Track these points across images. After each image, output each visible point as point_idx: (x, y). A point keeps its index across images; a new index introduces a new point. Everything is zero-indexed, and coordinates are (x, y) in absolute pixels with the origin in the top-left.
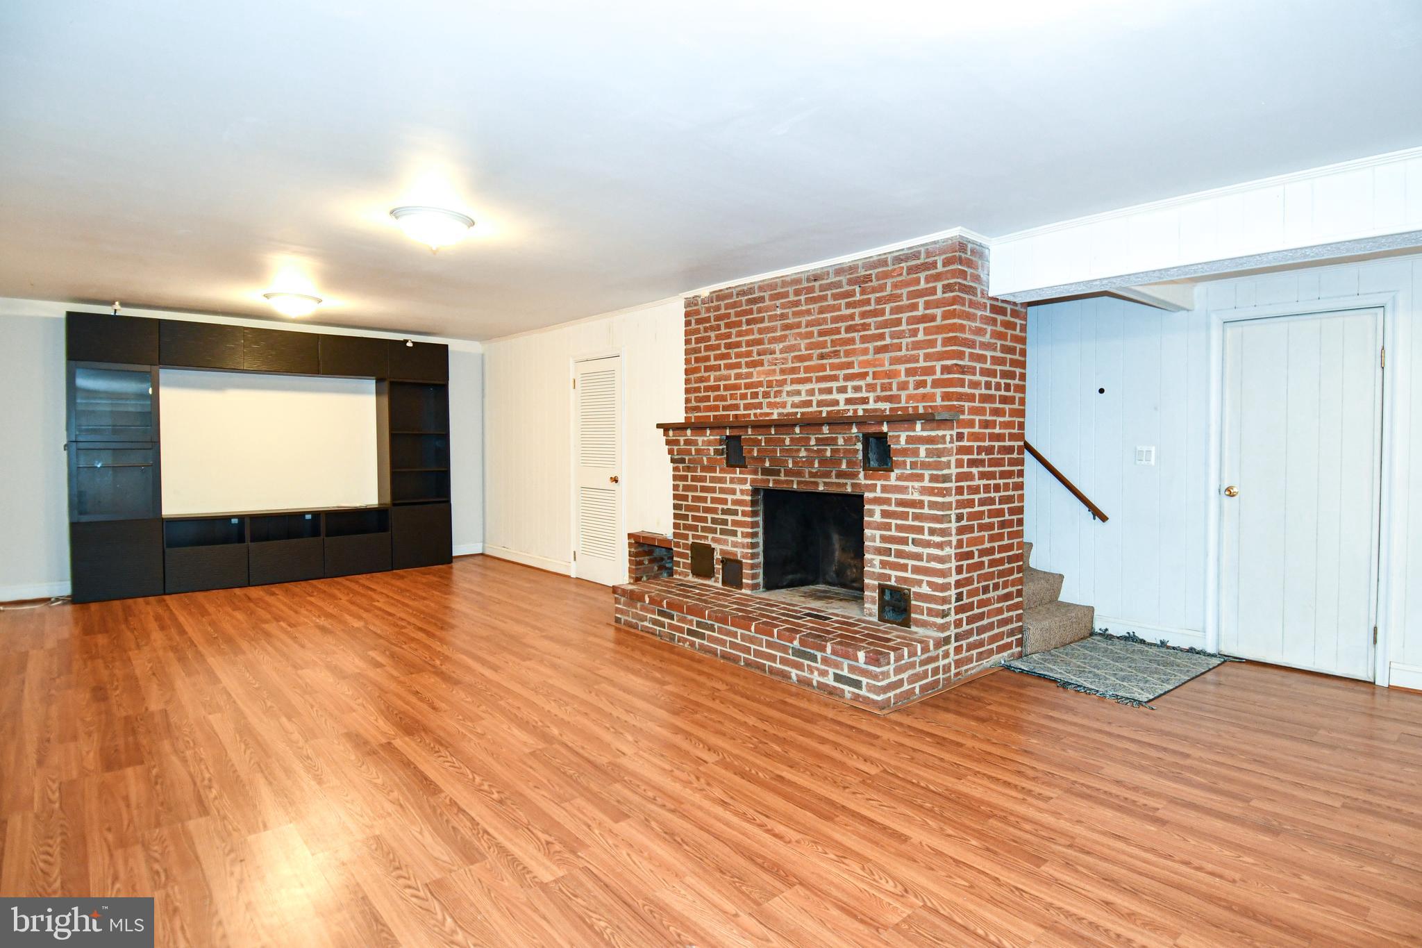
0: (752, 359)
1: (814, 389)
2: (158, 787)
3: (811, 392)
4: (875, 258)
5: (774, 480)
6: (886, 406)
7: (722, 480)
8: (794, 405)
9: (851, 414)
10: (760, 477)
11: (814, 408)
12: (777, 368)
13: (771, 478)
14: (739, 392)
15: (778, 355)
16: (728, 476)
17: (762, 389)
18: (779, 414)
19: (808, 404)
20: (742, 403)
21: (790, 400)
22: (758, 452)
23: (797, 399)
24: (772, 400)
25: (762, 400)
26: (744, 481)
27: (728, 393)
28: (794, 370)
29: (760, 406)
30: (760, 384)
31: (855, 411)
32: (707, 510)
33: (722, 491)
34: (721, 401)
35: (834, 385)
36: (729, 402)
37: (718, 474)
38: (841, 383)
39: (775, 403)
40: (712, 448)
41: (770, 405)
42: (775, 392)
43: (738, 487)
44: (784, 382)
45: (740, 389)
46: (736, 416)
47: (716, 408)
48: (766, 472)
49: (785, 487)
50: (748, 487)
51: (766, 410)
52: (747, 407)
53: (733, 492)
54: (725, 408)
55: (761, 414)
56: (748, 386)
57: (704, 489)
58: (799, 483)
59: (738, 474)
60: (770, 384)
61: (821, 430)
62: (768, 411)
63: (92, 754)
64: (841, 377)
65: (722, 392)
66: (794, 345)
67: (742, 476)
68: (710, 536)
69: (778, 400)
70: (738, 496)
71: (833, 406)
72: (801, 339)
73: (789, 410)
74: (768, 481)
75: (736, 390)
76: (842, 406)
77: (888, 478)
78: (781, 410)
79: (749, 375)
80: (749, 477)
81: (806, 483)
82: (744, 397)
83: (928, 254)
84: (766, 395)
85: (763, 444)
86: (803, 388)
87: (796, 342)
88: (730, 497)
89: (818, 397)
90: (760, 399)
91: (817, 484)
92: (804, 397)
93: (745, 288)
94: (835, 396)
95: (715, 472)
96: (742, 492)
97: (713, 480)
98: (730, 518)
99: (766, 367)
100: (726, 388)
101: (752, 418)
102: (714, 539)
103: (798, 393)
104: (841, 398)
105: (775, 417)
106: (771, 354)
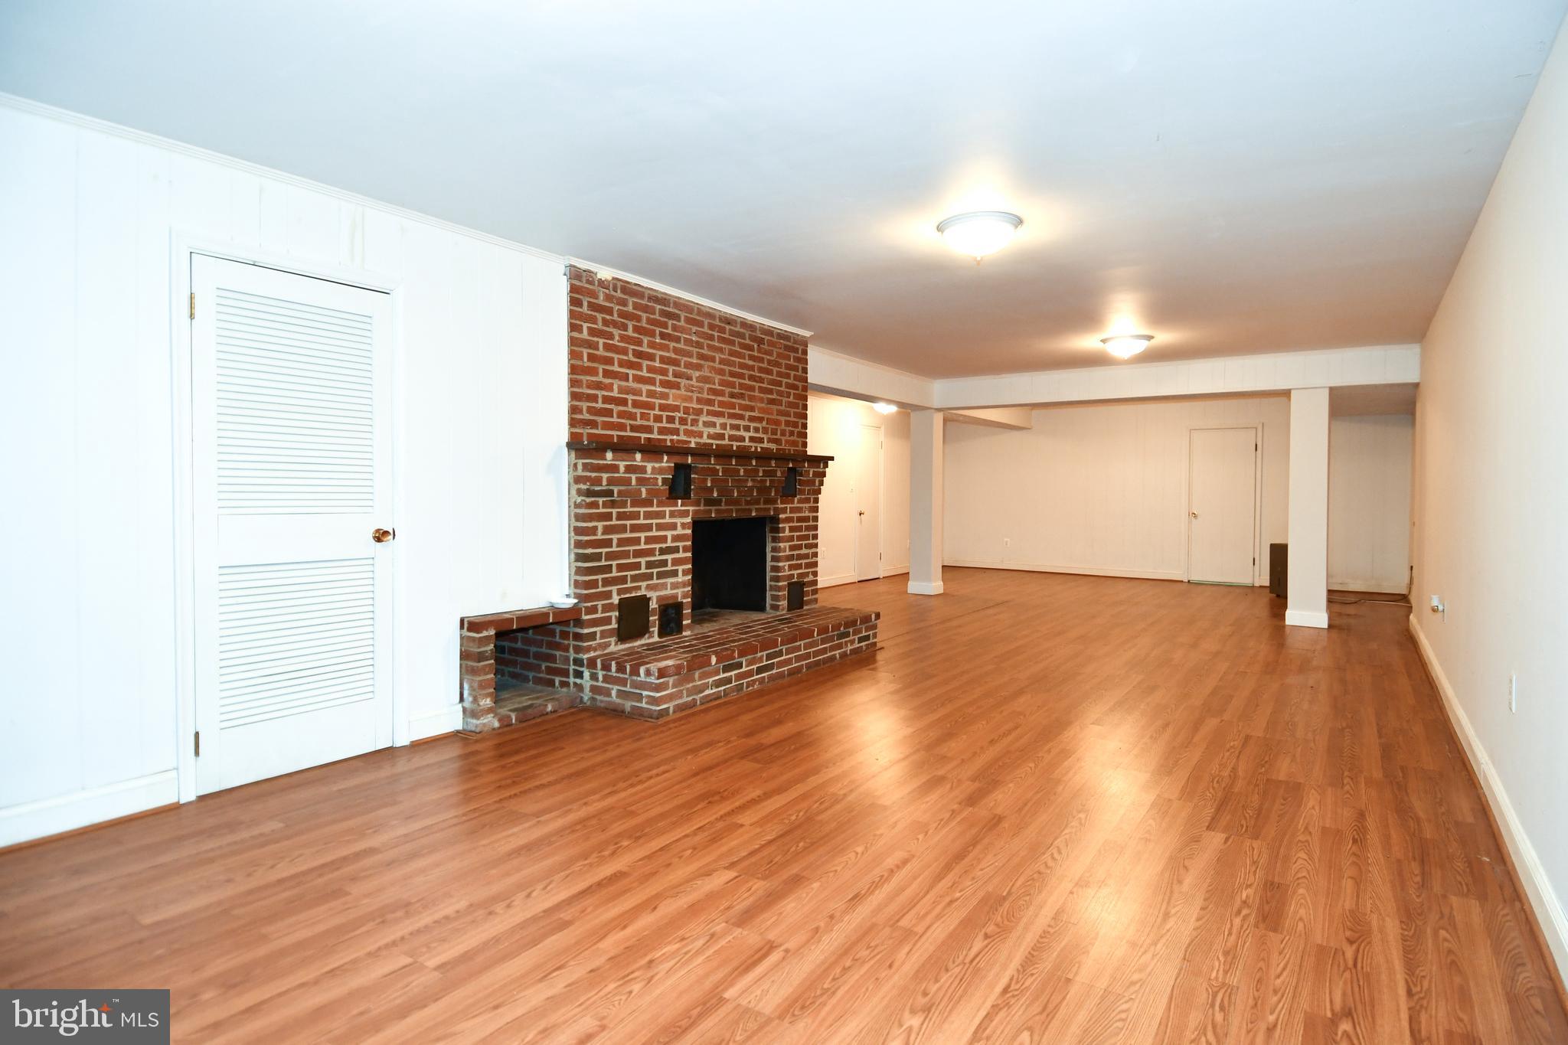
0: (667, 378)
1: (726, 424)
2: (1267, 759)
3: (724, 426)
4: (766, 327)
5: (716, 510)
6: (773, 446)
7: (661, 515)
8: (710, 436)
9: (753, 449)
10: (702, 508)
11: (726, 442)
12: (695, 396)
13: (713, 508)
14: (652, 412)
15: (694, 382)
16: (668, 509)
17: (679, 415)
18: (697, 443)
19: (721, 437)
20: (656, 425)
21: (707, 431)
22: (712, 481)
23: (712, 431)
24: (689, 427)
25: (678, 426)
26: (685, 514)
27: (638, 411)
28: (710, 402)
29: (676, 432)
30: (676, 408)
31: (756, 448)
32: (639, 553)
33: (660, 527)
34: (628, 419)
35: (742, 423)
36: (639, 422)
37: (655, 509)
38: (747, 423)
39: (692, 431)
40: (660, 478)
41: (687, 433)
42: (692, 420)
43: (679, 521)
44: (699, 412)
45: (654, 409)
46: (649, 439)
47: (622, 427)
48: (710, 502)
49: (725, 515)
50: (689, 520)
51: (683, 437)
52: (661, 431)
53: (673, 527)
54: (634, 428)
55: (678, 441)
56: (663, 408)
57: (635, 528)
58: (737, 511)
59: (680, 505)
60: (687, 411)
61: (770, 463)
62: (685, 438)
63: (1310, 805)
64: (747, 417)
65: (630, 408)
66: (709, 377)
67: (683, 508)
68: (644, 584)
69: (694, 428)
70: (680, 531)
71: (740, 442)
72: (715, 374)
73: (705, 440)
74: (710, 511)
75: (650, 409)
76: (747, 443)
77: (793, 503)
78: (698, 440)
79: (665, 396)
80: (691, 508)
81: (744, 510)
82: (658, 419)
83: (795, 342)
84: (683, 421)
85: (720, 474)
86: (719, 421)
87: (710, 375)
88: (669, 534)
89: (728, 432)
90: (677, 425)
91: (750, 511)
92: (718, 430)
93: (659, 296)
94: (742, 433)
95: (652, 506)
96: (684, 526)
97: (648, 515)
98: (669, 557)
99: (683, 392)
100: (636, 404)
101: (669, 444)
102: (648, 587)
103: (714, 425)
104: (747, 435)
105: (693, 445)
106: (688, 379)
